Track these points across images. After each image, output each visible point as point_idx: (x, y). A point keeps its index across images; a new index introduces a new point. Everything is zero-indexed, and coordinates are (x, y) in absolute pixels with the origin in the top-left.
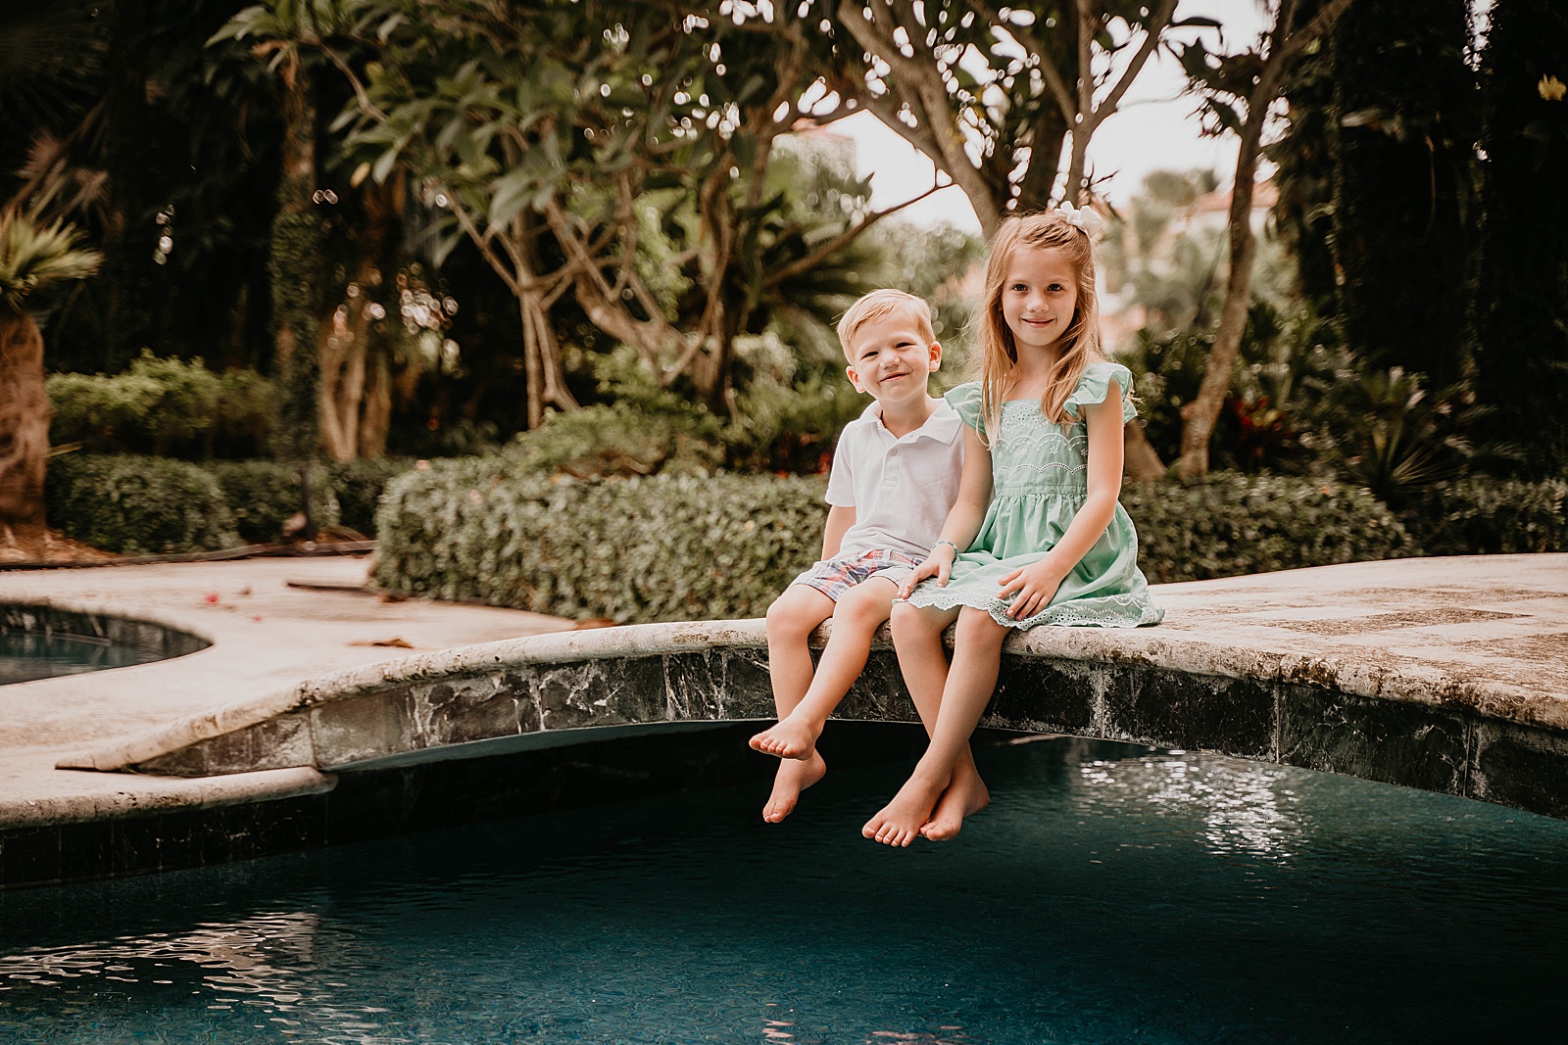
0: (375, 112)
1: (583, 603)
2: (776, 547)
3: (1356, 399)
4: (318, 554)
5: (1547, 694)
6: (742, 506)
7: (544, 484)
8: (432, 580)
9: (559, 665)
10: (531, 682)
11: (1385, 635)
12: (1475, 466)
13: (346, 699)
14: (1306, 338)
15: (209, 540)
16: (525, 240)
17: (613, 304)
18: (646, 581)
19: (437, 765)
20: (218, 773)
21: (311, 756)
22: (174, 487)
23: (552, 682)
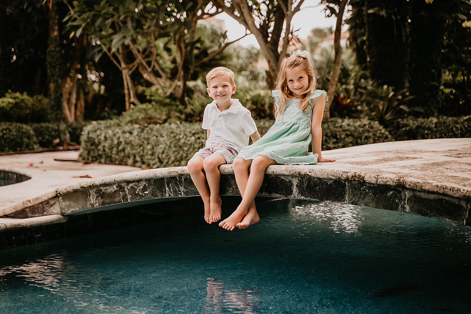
0: (76, 16)
1: (143, 163)
2: (201, 144)
3: (373, 95)
4: (64, 150)
5: (426, 181)
6: (190, 132)
7: (130, 127)
8: (98, 157)
9: (133, 182)
10: (125, 187)
11: (379, 165)
12: (409, 114)
13: (70, 194)
14: (358, 77)
15: (31, 147)
16: (123, 54)
17: (150, 72)
18: (162, 155)
19: (98, 212)
20: (32, 217)
21: (60, 211)
22: (19, 131)
23: (132, 187)
